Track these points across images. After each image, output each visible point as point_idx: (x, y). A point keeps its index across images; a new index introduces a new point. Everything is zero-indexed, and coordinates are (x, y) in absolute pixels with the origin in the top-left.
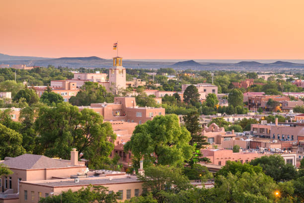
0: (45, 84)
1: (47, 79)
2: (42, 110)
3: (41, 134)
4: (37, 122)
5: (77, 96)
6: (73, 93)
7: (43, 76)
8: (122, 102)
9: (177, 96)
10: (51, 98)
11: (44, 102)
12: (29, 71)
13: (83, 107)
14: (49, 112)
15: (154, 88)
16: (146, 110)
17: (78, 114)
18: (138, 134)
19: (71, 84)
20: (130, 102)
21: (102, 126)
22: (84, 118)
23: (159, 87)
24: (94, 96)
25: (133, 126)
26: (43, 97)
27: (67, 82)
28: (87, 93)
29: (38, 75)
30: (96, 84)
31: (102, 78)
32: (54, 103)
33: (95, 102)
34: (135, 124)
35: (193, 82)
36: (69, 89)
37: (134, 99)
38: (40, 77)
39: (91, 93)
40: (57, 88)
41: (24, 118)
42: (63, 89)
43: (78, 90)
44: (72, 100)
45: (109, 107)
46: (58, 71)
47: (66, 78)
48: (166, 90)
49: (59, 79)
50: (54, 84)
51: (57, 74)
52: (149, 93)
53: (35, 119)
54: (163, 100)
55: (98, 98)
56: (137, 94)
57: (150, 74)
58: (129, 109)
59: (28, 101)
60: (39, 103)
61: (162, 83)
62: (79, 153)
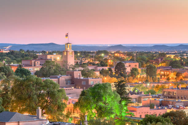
0: (18, 62)
1: (19, 59)
2: (16, 81)
3: (16, 97)
4: (12, 89)
5: (40, 70)
6: (37, 69)
7: (16, 57)
8: (72, 74)
9: (110, 70)
10: (21, 72)
11: (17, 75)
12: (6, 53)
13: (45, 79)
14: (21, 81)
15: (94, 64)
16: (88, 80)
17: (41, 83)
18: (83, 97)
19: (36, 62)
20: (77, 74)
21: (59, 91)
22: (46, 85)
23: (97, 64)
24: (52, 71)
25: (80, 91)
26: (17, 72)
27: (33, 61)
28: (48, 68)
29: (13, 56)
30: (53, 62)
31: (58, 58)
32: (24, 76)
33: (53, 74)
34: (82, 90)
35: (122, 60)
36: (35, 65)
37: (80, 72)
38: (14, 58)
39: (50, 68)
40: (27, 65)
41: (3, 87)
42: (31, 66)
43: (41, 67)
44: (37, 73)
45: (63, 78)
46: (27, 53)
47: (32, 58)
48: (103, 66)
49: (27, 59)
50: (24, 62)
51: (26, 56)
52: (90, 68)
53: (11, 87)
54: (100, 73)
55: (55, 72)
56: (82, 69)
57: (91, 55)
58: (77, 79)
59: (6, 75)
60: (14, 76)
61: (99, 61)
62: (42, 110)
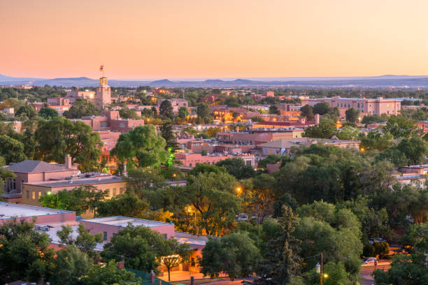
0: (42, 100)
1: (44, 97)
2: (40, 123)
3: (40, 142)
4: (36, 133)
5: (70, 110)
6: (66, 109)
7: (40, 94)
8: (108, 115)
9: (154, 109)
10: (47, 112)
11: (41, 116)
12: (28, 90)
13: (75, 120)
14: (47, 124)
15: (134, 103)
16: (127, 122)
17: (70, 126)
18: (121, 142)
19: (65, 101)
20: (115, 115)
21: (92, 135)
22: (77, 128)
23: (139, 102)
24: (84, 110)
25: (117, 135)
26: (41, 112)
27: (61, 99)
28: (78, 108)
29: (36, 93)
30: (85, 100)
31: (92, 95)
32: (50, 117)
33: (85, 115)
34: (119, 134)
35: (167, 97)
36: (63, 104)
37: (118, 112)
38: (38, 95)
39: (81, 107)
40: (53, 104)
41: (25, 130)
42: (58, 104)
43: (70, 106)
44: (65, 114)
45: (97, 119)
46: (54, 90)
47: (60, 96)
48: (145, 105)
49: (54, 97)
50: (49, 100)
51: (52, 92)
52: (131, 107)
53: (34, 130)
54: (142, 113)
55: (88, 112)
56: (120, 108)
57: (131, 91)
58: (114, 121)
59: (28, 115)
60: (37, 117)
61: (141, 99)
62: (72, 159)
